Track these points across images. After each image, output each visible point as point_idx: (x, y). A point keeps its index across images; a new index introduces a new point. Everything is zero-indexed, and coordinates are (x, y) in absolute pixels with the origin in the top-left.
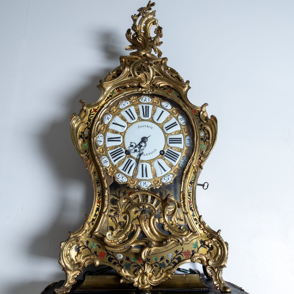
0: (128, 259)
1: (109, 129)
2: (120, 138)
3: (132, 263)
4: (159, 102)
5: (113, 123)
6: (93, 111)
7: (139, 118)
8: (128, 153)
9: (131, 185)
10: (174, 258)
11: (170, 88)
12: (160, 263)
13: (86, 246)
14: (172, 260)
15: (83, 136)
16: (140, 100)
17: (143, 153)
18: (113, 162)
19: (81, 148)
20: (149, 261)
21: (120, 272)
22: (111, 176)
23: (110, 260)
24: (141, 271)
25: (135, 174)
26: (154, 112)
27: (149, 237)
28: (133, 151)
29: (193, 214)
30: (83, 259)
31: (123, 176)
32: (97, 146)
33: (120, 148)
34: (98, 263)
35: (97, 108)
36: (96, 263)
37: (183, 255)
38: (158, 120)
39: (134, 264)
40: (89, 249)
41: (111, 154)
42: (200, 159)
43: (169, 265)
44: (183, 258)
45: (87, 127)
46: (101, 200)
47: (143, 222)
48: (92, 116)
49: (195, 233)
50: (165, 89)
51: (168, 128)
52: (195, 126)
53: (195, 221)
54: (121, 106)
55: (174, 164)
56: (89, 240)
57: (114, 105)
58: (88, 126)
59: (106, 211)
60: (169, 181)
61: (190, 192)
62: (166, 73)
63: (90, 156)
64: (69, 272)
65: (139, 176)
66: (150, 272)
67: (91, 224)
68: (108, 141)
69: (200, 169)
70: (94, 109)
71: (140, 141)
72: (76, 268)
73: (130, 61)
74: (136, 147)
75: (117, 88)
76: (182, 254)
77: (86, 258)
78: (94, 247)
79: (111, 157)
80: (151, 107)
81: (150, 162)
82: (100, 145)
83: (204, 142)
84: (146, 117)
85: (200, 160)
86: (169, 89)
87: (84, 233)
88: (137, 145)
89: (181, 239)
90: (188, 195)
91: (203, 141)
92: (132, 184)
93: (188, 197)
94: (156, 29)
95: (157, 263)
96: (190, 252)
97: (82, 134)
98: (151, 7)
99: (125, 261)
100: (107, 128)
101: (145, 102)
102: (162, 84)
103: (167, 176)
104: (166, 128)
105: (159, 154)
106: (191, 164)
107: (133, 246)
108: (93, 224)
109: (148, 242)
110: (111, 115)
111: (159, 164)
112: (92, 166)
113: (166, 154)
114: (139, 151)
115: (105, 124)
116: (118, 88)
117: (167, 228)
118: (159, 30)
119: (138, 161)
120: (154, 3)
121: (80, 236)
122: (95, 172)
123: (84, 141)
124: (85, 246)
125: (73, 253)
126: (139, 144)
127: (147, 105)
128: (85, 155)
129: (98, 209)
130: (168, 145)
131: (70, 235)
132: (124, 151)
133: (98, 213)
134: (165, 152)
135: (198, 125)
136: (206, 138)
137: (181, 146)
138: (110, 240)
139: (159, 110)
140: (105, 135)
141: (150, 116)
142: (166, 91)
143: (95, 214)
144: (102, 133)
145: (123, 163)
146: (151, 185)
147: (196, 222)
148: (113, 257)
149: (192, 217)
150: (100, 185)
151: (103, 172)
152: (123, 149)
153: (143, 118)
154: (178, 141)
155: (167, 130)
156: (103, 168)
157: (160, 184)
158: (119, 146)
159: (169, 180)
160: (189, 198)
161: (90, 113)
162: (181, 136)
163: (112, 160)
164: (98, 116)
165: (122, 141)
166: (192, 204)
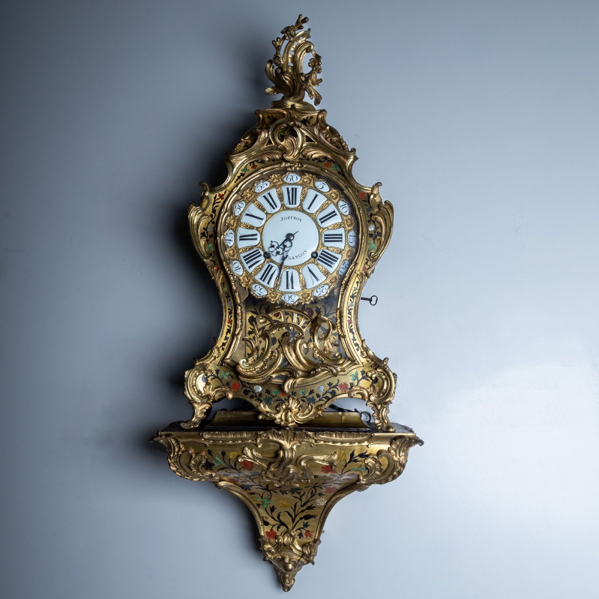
0: (268, 392)
1: (241, 223)
2: (256, 235)
3: (273, 397)
4: (311, 181)
5: (247, 215)
6: (218, 197)
7: (283, 205)
8: (267, 256)
9: (273, 300)
10: (326, 392)
11: (328, 160)
12: (309, 397)
13: (216, 375)
14: (323, 395)
15: (206, 234)
16: (285, 179)
17: (287, 256)
18: (248, 269)
19: (204, 250)
20: (295, 395)
21: (258, 406)
22: (245, 288)
23: (246, 392)
24: (284, 407)
25: (277, 286)
26: (304, 196)
27: (295, 366)
28: (274, 254)
29: (354, 337)
30: (212, 391)
31: (261, 287)
32: (226, 247)
33: (257, 249)
34: (230, 396)
35: (224, 193)
36: (228, 395)
37: (339, 388)
38: (309, 208)
39: (276, 398)
40: (219, 379)
41: (244, 257)
42: (367, 263)
43: (320, 400)
44: (338, 393)
45: (211, 221)
46: (232, 319)
47: (286, 347)
48: (217, 204)
49: (354, 361)
50: (320, 161)
51: (324, 219)
52: (361, 217)
53: (355, 346)
54: (258, 190)
55: (331, 270)
56: (219, 369)
57: (248, 188)
58: (212, 219)
59: (239, 334)
60: (322, 294)
61: (351, 309)
62: (320, 138)
63: (217, 262)
64: (196, 405)
65: (283, 288)
66: (296, 408)
67: (221, 349)
68: (240, 240)
69: (366, 278)
70: (219, 195)
71: (285, 239)
72: (205, 400)
73: (271, 117)
74: (278, 248)
75: (250, 163)
76: (337, 387)
77: (216, 390)
78: (225, 377)
79: (244, 262)
80: (300, 189)
81: (297, 268)
82: (230, 245)
83: (374, 239)
84: (292, 204)
85: (366, 265)
86: (326, 161)
87: (213, 360)
88: (279, 244)
89: (335, 368)
90: (348, 312)
91: (372, 238)
92: (272, 298)
93: (348, 315)
94: (310, 60)
95: (305, 397)
96: (347, 385)
97: (205, 231)
98: (303, 25)
99: (265, 395)
100: (238, 220)
101: (292, 182)
102: (315, 154)
103: (320, 287)
104: (320, 220)
105: (311, 257)
106: (352, 271)
107: (274, 376)
108: (223, 349)
109: (293, 372)
110: (243, 202)
111: (310, 271)
112: (219, 275)
113: (320, 257)
114: (283, 254)
115: (235, 216)
116: (253, 162)
117: (318, 355)
118: (316, 62)
119: (281, 266)
120: (306, 18)
121: (207, 364)
122: (223, 283)
123: (207, 241)
124: (214, 375)
125: (201, 384)
126: (283, 243)
127: (295, 187)
128: (211, 260)
129: (229, 331)
130: (323, 245)
131: (196, 362)
132: (262, 253)
133: (229, 335)
134: (319, 254)
135: (366, 215)
136: (376, 234)
137: (341, 245)
138: (245, 369)
139: (311, 193)
140: (235, 231)
141: (298, 203)
142: (322, 165)
143: (226, 337)
144: (231, 229)
145: (261, 269)
146: (299, 299)
147: (357, 347)
148: (249, 389)
149: (352, 341)
150: (232, 301)
151: (234, 283)
152: (260, 250)
153: (288, 206)
154: (337, 238)
155: (322, 222)
156: (234, 278)
157: (311, 298)
158: (255, 246)
159: (323, 292)
160: (349, 317)
161: (215, 201)
162: (341, 231)
163: (247, 266)
164: (226, 206)
165: (259, 240)
166: (353, 324)
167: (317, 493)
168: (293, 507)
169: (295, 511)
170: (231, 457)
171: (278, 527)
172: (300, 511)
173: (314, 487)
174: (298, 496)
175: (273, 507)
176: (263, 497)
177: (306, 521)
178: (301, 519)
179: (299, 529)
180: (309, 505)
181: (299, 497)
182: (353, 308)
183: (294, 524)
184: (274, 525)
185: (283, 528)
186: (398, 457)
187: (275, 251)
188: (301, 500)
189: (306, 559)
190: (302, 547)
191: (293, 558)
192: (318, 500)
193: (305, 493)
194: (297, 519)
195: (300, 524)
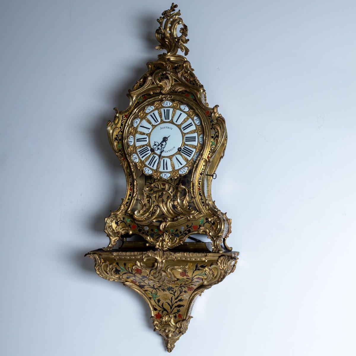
0: (152, 230)
1: (137, 132)
2: (146, 138)
3: (155, 233)
4: (178, 105)
5: (141, 126)
6: (124, 116)
7: (162, 120)
8: (152, 150)
9: (155, 176)
10: (185, 230)
11: (188, 92)
12: (175, 233)
13: (123, 221)
14: (184, 232)
16: (163, 104)
17: (164, 150)
18: (141, 158)
19: (116, 148)
20: (167, 232)
21: (146, 238)
22: (140, 170)
23: (140, 230)
24: (161, 239)
25: (158, 167)
26: (174, 114)
27: (166, 215)
28: (156, 149)
30: (121, 229)
31: (149, 169)
32: (129, 146)
33: (147, 146)
34: (131, 232)
35: (127, 114)
36: (129, 232)
37: (193, 228)
38: (176, 122)
39: (157, 234)
40: (125, 223)
41: (139, 152)
42: (209, 154)
43: (181, 235)
44: (192, 230)
45: (120, 131)
46: (132, 188)
47: (161, 204)
48: (124, 121)
49: (201, 212)
50: (183, 93)
51: (185, 128)
52: (205, 126)
53: (202, 203)
54: (147, 111)
55: (189, 159)
56: (125, 217)
57: (141, 111)
58: (121, 130)
59: (135, 196)
60: (184, 173)
61: (200, 181)
62: (182, 79)
63: (123, 155)
64: (111, 238)
65: (161, 169)
66: (167, 239)
67: (125, 206)
68: (137, 141)
69: (209, 163)
70: (125, 115)
71: (162, 140)
72: (116, 235)
73: (156, 66)
74: (158, 146)
75: (143, 95)
76: (191, 227)
77: (122, 229)
78: (128, 221)
79: (139, 155)
80: (171, 110)
81: (170, 157)
82: (131, 145)
83: (214, 139)
84: (167, 119)
86: (187, 93)
87: (121, 212)
88: (159, 144)
89: (189, 217)
90: (198, 183)
91: (213, 139)
92: (155, 175)
94: (181, 29)
95: (173, 233)
96: (197, 226)
97: (117, 137)
98: (175, 9)
99: (150, 232)
100: (136, 129)
101: (167, 106)
102: (180, 89)
103: (183, 169)
104: (183, 128)
105: (177, 150)
106: (200, 159)
107: (154, 221)
108: (127, 205)
109: (165, 218)
110: (139, 119)
111: (177, 159)
112: (125, 162)
114: (161, 149)
115: (134, 127)
116: (144, 95)
117: (180, 209)
118: (185, 30)
119: (160, 156)
121: (118, 214)
122: (127, 167)
123: (118, 142)
124: (122, 221)
125: (114, 225)
126: (161, 143)
127: (168, 109)
128: (120, 154)
129: (130, 195)
130: (184, 143)
131: (111, 213)
132: (149, 149)
133: (130, 197)
134: (182, 149)
135: (210, 125)
136: (215, 136)
137: (195, 143)
138: (138, 217)
139: (178, 112)
140: (134, 136)
141: (170, 119)
142: (184, 95)
143: (128, 198)
144: (132, 135)
145: (149, 159)
146: (171, 176)
148: (142, 229)
149: (200, 200)
150: (132, 177)
151: (132, 167)
152: (148, 147)
153: (165, 120)
154: (193, 139)
155: (184, 130)
156: (132, 164)
157: (177, 175)
158: (146, 145)
159: (186, 171)
160: (199, 186)
161: (122, 119)
162: (195, 135)
163: (141, 157)
164: (128, 122)
165: (148, 141)
166: (201, 190)
167: (183, 291)
168: (171, 300)
169: (171, 302)
170: (129, 266)
171: (162, 312)
172: (174, 302)
173: (181, 287)
174: (172, 292)
175: (159, 299)
176: (153, 293)
177: (178, 309)
178: (176, 307)
179: (175, 313)
180: (179, 298)
181: (173, 293)
182: (201, 181)
183: (172, 310)
184: (160, 311)
185: (165, 312)
186: (223, 267)
187: (157, 148)
188: (175, 295)
189: (178, 331)
190: (176, 323)
191: (171, 330)
192: (184, 296)
193: (176, 291)
194: (173, 307)
195: (175, 310)
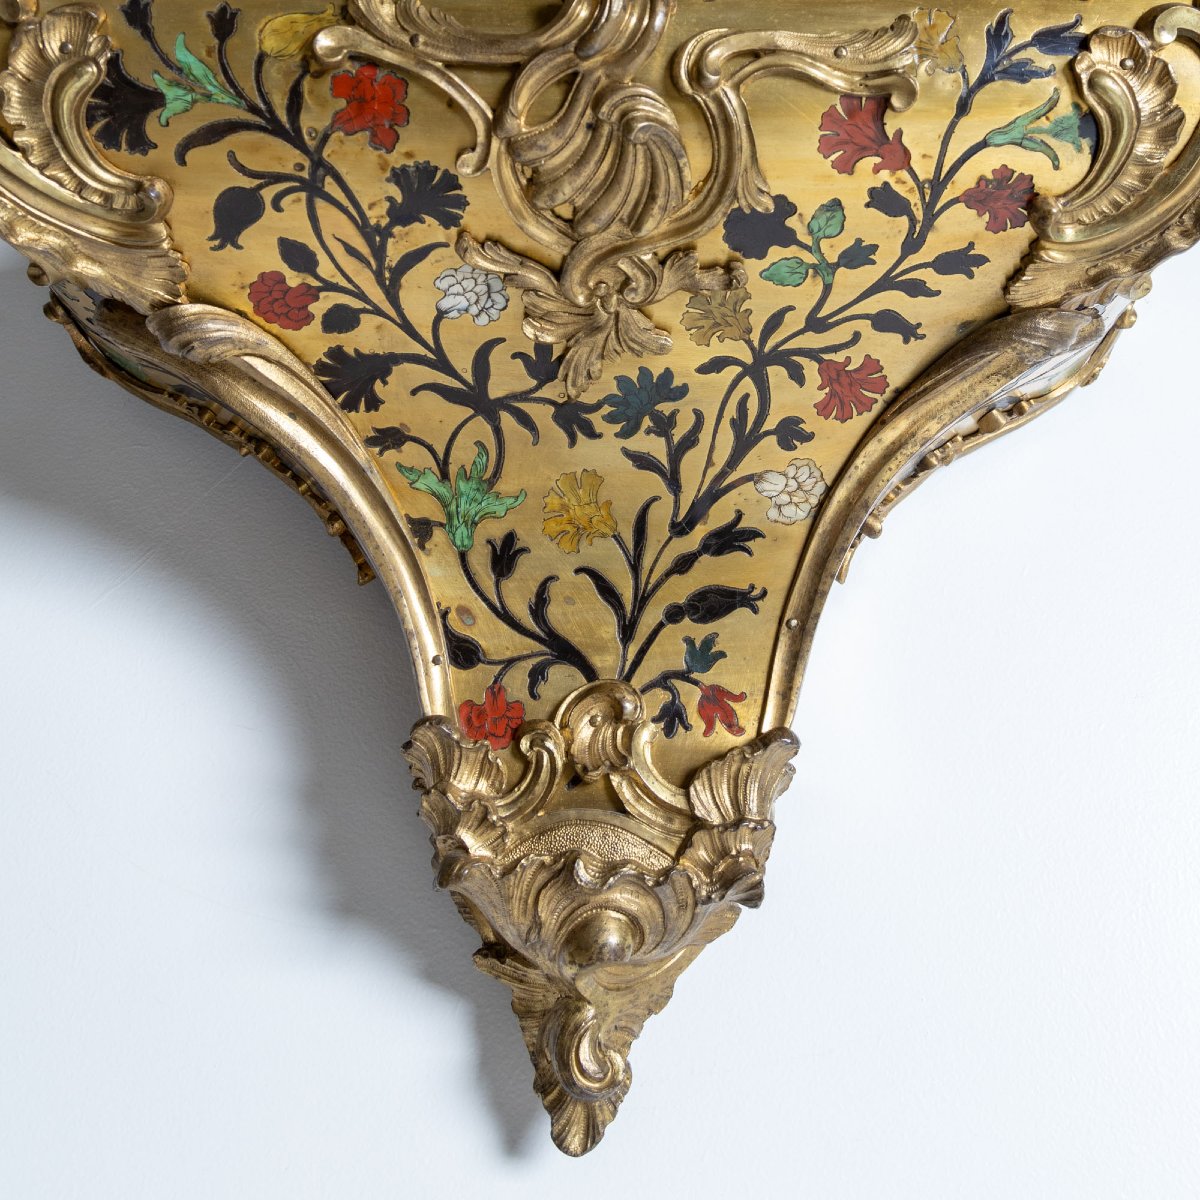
167: (770, 424)
168: (630, 545)
169: (635, 567)
170: (270, 45)
171: (537, 675)
172: (666, 562)
173: (756, 371)
174: (657, 448)
175: (510, 538)
176: (453, 469)
177: (700, 631)
178: (674, 614)
179: (664, 681)
180: (719, 516)
181: (664, 460)
183: (633, 650)
184: (510, 663)
185: (563, 678)
188: (674, 483)
189: (709, 869)
190: (685, 782)
191: (625, 863)
192: (774, 485)
193: (699, 418)
194: (652, 615)
195: (670, 651)
